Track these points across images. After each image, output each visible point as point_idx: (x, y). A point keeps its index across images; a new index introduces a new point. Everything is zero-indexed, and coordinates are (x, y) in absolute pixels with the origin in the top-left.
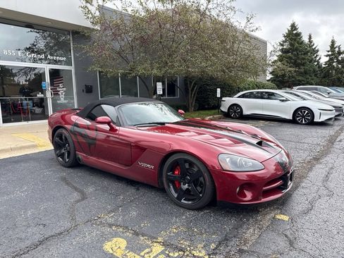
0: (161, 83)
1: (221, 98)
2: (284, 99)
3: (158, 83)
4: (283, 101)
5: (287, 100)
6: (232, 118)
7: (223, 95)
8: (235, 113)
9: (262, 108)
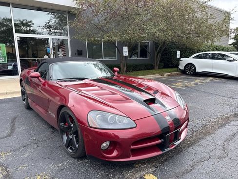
0: (127, 48)
1: (180, 58)
2: (232, 59)
3: (124, 47)
4: (230, 61)
5: (234, 60)
6: (188, 75)
7: (181, 57)
8: (190, 71)
9: (212, 67)
